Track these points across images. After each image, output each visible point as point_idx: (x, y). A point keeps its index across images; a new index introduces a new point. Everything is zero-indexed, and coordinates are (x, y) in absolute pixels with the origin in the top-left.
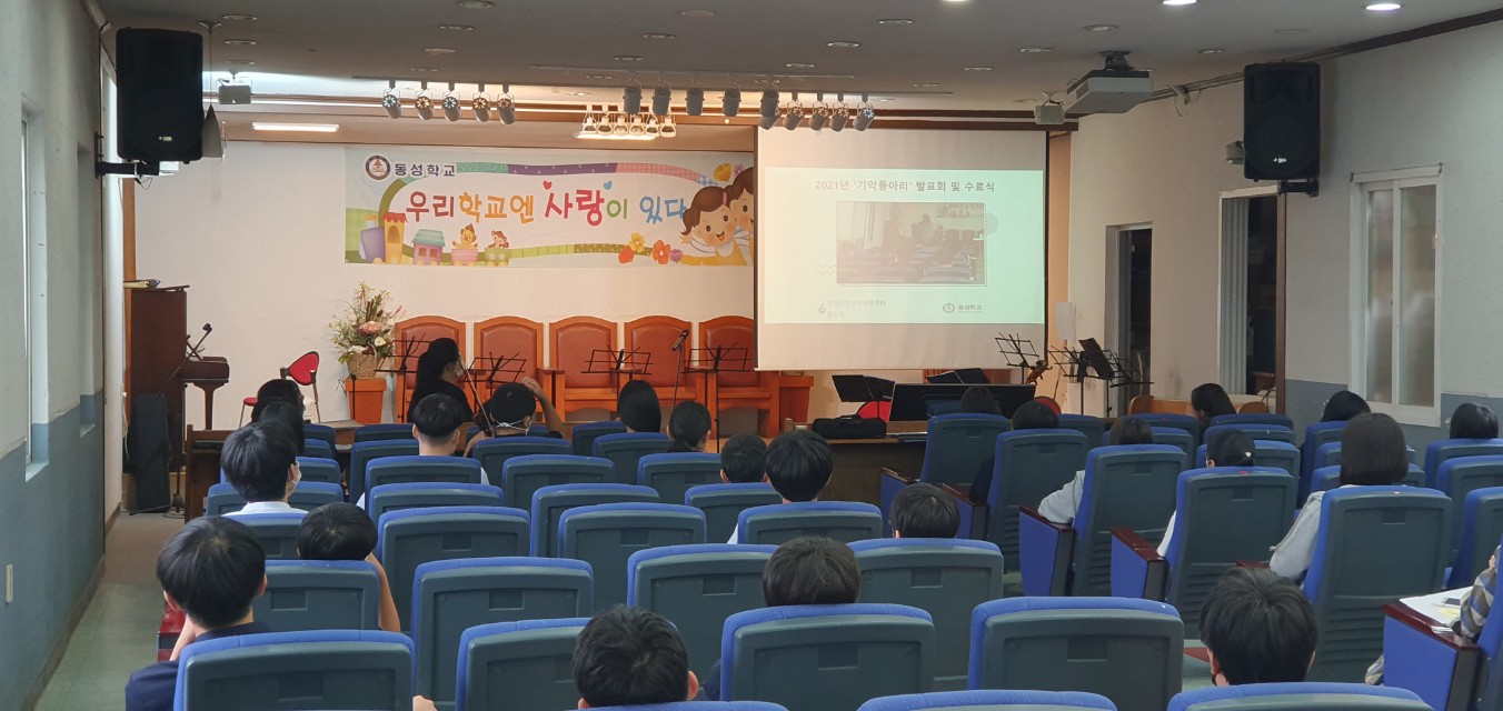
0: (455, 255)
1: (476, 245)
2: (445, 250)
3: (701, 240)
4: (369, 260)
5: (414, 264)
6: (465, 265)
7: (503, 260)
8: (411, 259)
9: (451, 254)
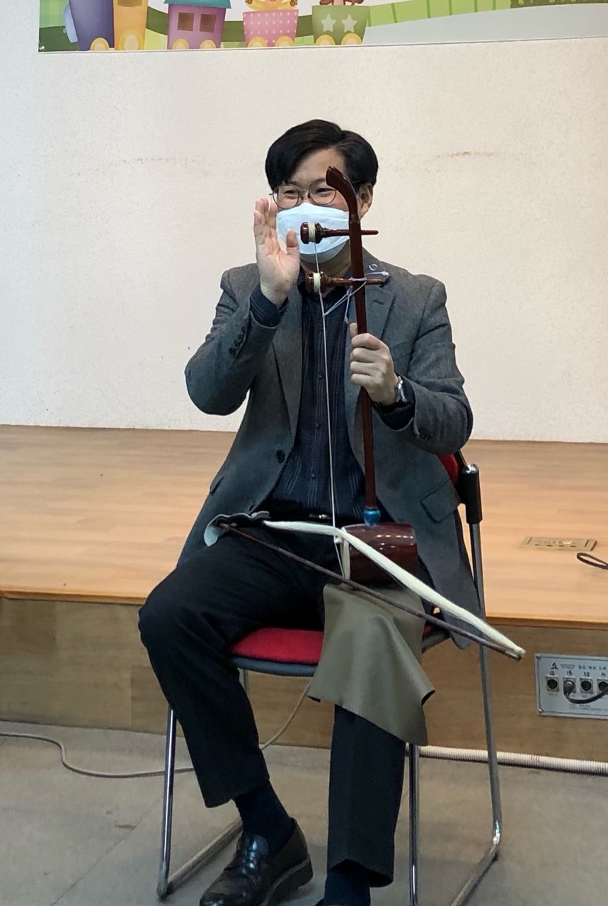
0: (250, 25)
1: (293, 2)
2: (230, 16)
4: (83, 44)
5: (169, 47)
6: (271, 44)
7: (353, 31)
8: (164, 37)
9: (242, 22)
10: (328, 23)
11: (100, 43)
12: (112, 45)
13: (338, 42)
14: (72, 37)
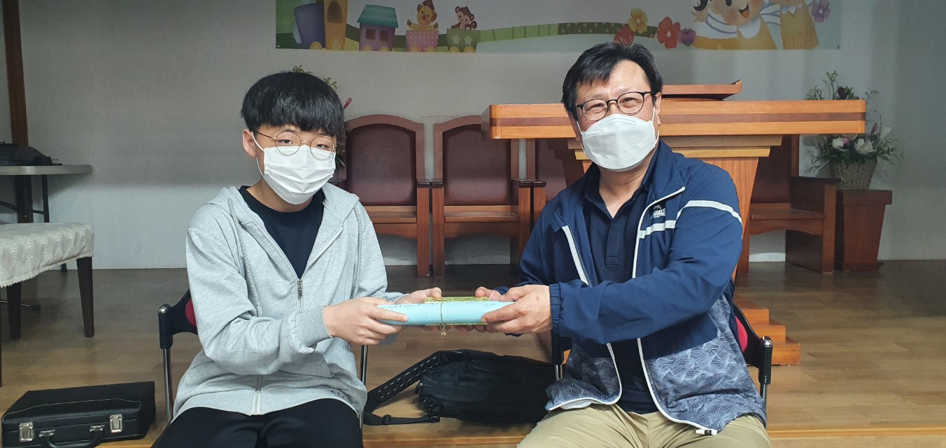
0: (410, 38)
1: (436, 26)
2: (398, 32)
3: (720, 17)
4: (306, 45)
5: (360, 49)
6: (422, 51)
7: (470, 44)
8: (357, 43)
9: (405, 36)
10: (456, 40)
11: (317, 44)
12: (324, 46)
13: (462, 51)
14: (298, 40)
